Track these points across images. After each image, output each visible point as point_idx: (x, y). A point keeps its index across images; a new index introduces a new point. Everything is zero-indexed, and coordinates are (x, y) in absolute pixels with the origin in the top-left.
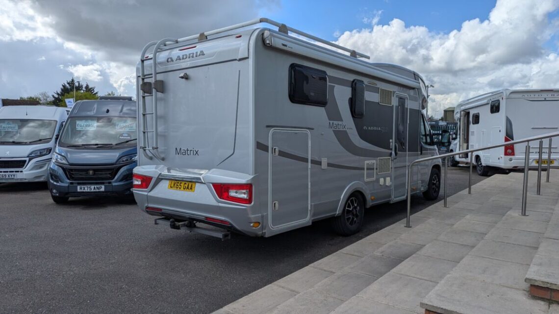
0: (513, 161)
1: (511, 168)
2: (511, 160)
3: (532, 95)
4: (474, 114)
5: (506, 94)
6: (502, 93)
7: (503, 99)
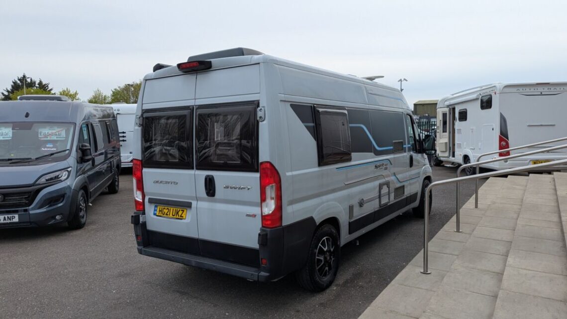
0: (508, 162)
3: (528, 90)
4: (460, 110)
5: (500, 89)
6: (495, 86)
7: (495, 93)
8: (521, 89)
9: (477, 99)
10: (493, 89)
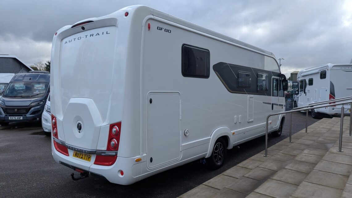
0: (334, 110)
1: (334, 114)
2: (333, 109)
3: (347, 68)
4: (310, 79)
5: (330, 68)
6: (328, 66)
7: (328, 70)
8: (343, 68)
9: (318, 73)
10: (327, 67)
